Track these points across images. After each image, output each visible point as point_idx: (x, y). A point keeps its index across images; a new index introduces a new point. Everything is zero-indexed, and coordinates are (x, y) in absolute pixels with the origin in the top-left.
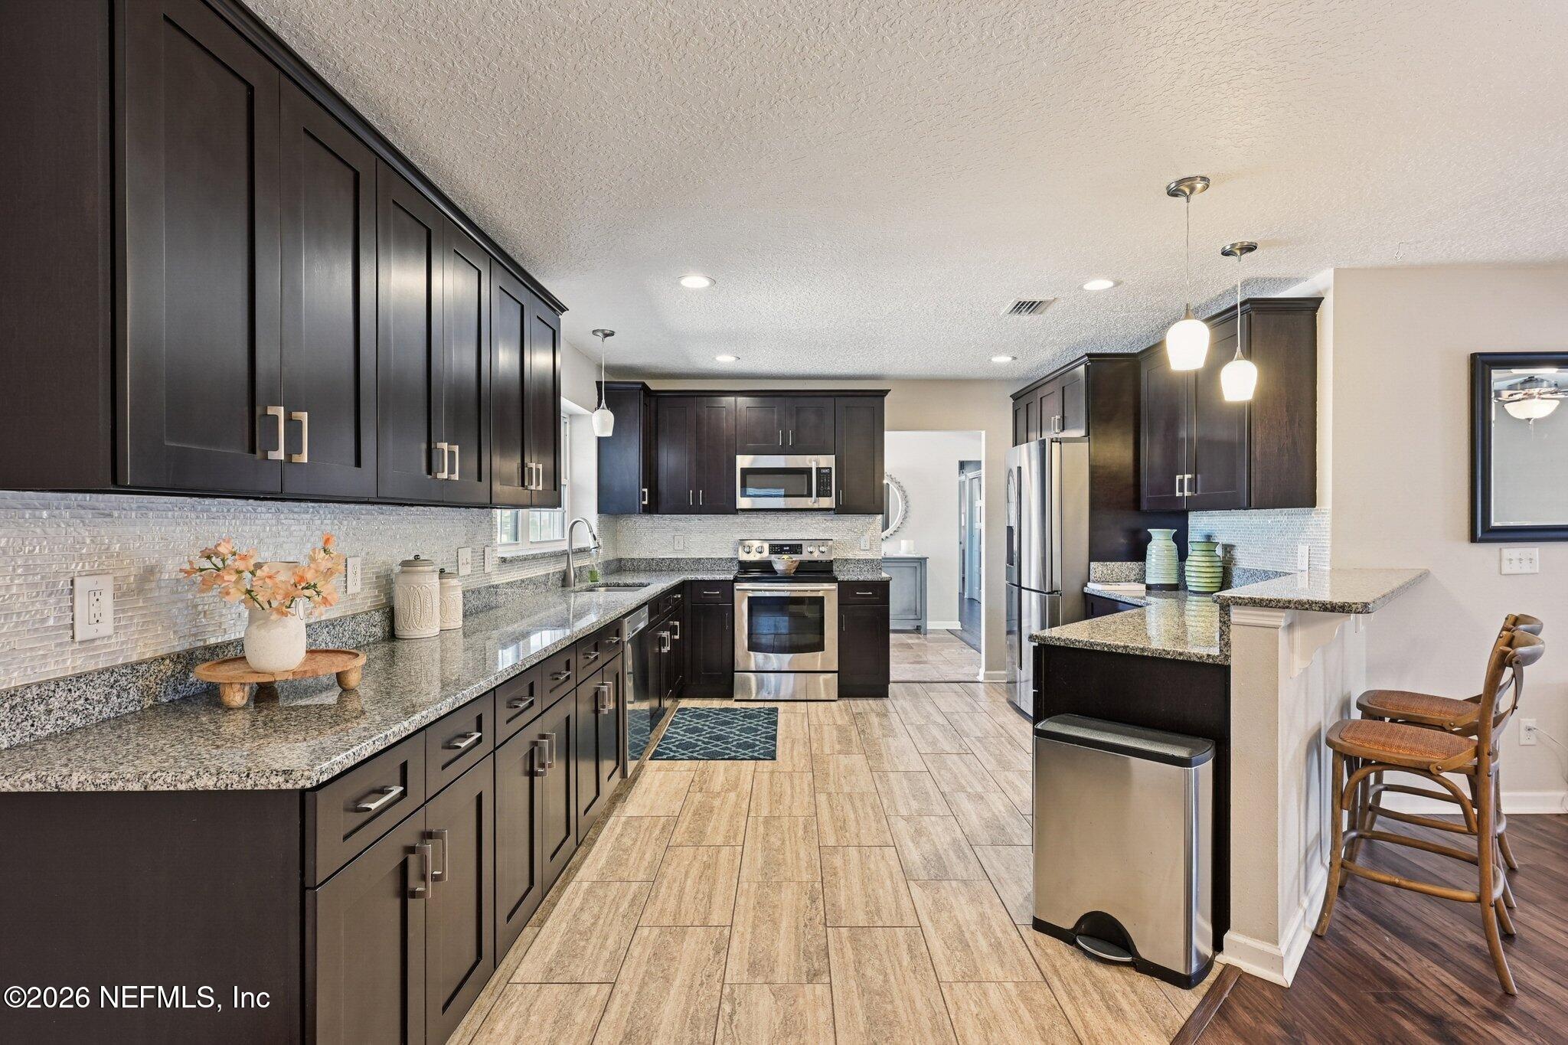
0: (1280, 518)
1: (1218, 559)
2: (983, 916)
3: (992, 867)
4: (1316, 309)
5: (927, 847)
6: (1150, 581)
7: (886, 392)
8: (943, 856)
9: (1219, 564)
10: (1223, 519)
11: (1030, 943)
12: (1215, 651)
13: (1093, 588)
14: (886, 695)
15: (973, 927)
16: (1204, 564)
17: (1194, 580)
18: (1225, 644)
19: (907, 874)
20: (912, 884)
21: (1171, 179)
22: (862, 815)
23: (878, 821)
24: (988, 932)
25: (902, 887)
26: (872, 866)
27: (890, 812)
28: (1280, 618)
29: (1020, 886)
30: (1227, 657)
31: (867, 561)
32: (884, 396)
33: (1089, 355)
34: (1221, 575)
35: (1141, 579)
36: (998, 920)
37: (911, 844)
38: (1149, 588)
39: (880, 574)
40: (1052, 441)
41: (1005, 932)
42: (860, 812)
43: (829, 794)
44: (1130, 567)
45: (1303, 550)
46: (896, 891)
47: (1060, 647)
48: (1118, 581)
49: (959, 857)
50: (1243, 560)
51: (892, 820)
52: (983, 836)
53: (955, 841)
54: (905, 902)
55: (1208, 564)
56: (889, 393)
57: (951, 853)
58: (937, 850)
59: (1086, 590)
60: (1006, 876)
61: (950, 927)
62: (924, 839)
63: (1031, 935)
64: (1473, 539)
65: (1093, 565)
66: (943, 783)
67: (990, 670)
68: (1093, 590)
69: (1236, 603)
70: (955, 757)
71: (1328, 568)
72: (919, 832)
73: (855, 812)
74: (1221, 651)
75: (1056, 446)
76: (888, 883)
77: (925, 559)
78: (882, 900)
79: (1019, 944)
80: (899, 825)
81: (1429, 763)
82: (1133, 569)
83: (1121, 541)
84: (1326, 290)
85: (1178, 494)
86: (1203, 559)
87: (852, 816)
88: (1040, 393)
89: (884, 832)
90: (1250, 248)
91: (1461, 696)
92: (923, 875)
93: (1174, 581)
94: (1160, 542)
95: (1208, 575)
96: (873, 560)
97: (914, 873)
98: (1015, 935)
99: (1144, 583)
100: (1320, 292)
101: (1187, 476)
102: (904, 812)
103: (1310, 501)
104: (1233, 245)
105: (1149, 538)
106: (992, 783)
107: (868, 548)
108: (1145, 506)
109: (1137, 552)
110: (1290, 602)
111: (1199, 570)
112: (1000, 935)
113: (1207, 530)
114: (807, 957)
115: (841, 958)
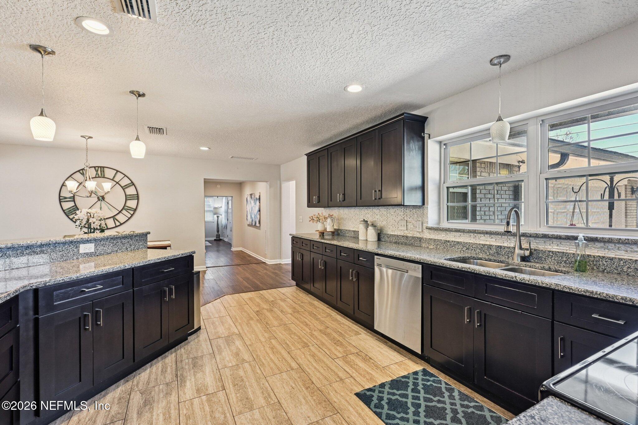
2: (215, 329)
5: (233, 348)
8: (226, 345)
19: (240, 335)
20: (238, 333)
22: (267, 358)
23: (257, 356)
25: (241, 332)
26: (253, 336)
27: (253, 363)
37: (240, 348)
42: (269, 360)
43: (292, 369)
46: (243, 330)
49: (220, 346)
51: (251, 359)
54: (239, 327)
57: (223, 347)
58: (229, 347)
62: (235, 351)
72: (237, 354)
73: (271, 359)
76: (246, 332)
78: (247, 327)
80: (247, 356)
87: (271, 356)
89: (253, 350)
92: (234, 337)
97: (238, 337)
98: (207, 326)
102: (246, 365)
112: (212, 326)
114: (261, 314)
115: (253, 315)
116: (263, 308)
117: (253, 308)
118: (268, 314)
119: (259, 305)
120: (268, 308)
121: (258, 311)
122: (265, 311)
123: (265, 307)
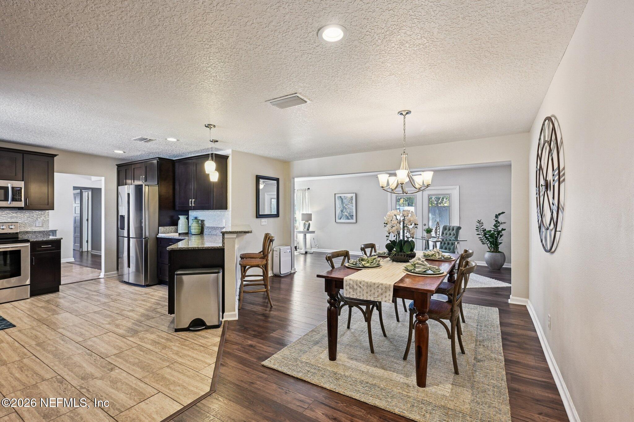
0: (218, 212)
1: (200, 224)
2: (158, 335)
3: (152, 325)
4: (227, 159)
5: (124, 328)
6: (180, 232)
7: (56, 155)
8: (132, 328)
9: (201, 226)
10: (201, 212)
11: (177, 335)
12: (221, 245)
13: (160, 235)
14: (58, 291)
15: (157, 339)
16: (196, 226)
17: (194, 231)
18: (223, 243)
19: (123, 336)
20: (127, 337)
21: (207, 123)
22: (88, 329)
24: (163, 338)
25: (124, 340)
26: (107, 339)
27: (100, 324)
28: (234, 236)
29: (165, 326)
30: (224, 246)
31: (40, 232)
32: (54, 157)
33: (159, 158)
34: (201, 229)
35: (176, 231)
36: (164, 335)
37: (117, 329)
38: (179, 234)
39: (49, 237)
40: (145, 185)
41: (167, 336)
43: (64, 328)
44: (173, 228)
45: (224, 221)
47: (178, 250)
48: (168, 233)
49: (138, 326)
50: (207, 224)
51: (103, 326)
52: (143, 319)
53: (133, 323)
54: (128, 342)
55: (197, 226)
56: (57, 156)
57: (135, 326)
58: (129, 327)
59: (158, 236)
60: (158, 325)
61: (150, 342)
62: (121, 326)
63: (176, 334)
64: (257, 217)
65: (160, 228)
66: (114, 311)
67: (107, 273)
68: (162, 236)
69: (226, 233)
70: (112, 303)
71: (231, 225)
72: (117, 325)
74: (222, 245)
75: (147, 187)
76: (118, 341)
77: (56, 231)
78: (119, 345)
79: (173, 337)
80: (107, 326)
81: (259, 264)
82: (173, 229)
83: (168, 220)
84: (230, 155)
85: (190, 205)
86: (196, 224)
88: (133, 167)
89: (102, 330)
90: (217, 141)
91: (257, 252)
92: (129, 334)
93: (187, 232)
94: (182, 220)
95: (198, 229)
96: (44, 231)
98: (171, 335)
99: (177, 232)
100: (228, 155)
101: (193, 200)
102: (105, 322)
103: (225, 208)
104: (213, 140)
105: (179, 219)
106: (134, 306)
107: (41, 226)
108: (177, 208)
109: (174, 223)
110: (238, 232)
111: (195, 228)
112: (166, 337)
113: (195, 216)
114: (104, 367)
115: (118, 362)
116: (102, 378)
117: (125, 374)
118: (90, 369)
119: (114, 383)
120: (91, 382)
121: (112, 370)
122: (98, 374)
123: (99, 383)
